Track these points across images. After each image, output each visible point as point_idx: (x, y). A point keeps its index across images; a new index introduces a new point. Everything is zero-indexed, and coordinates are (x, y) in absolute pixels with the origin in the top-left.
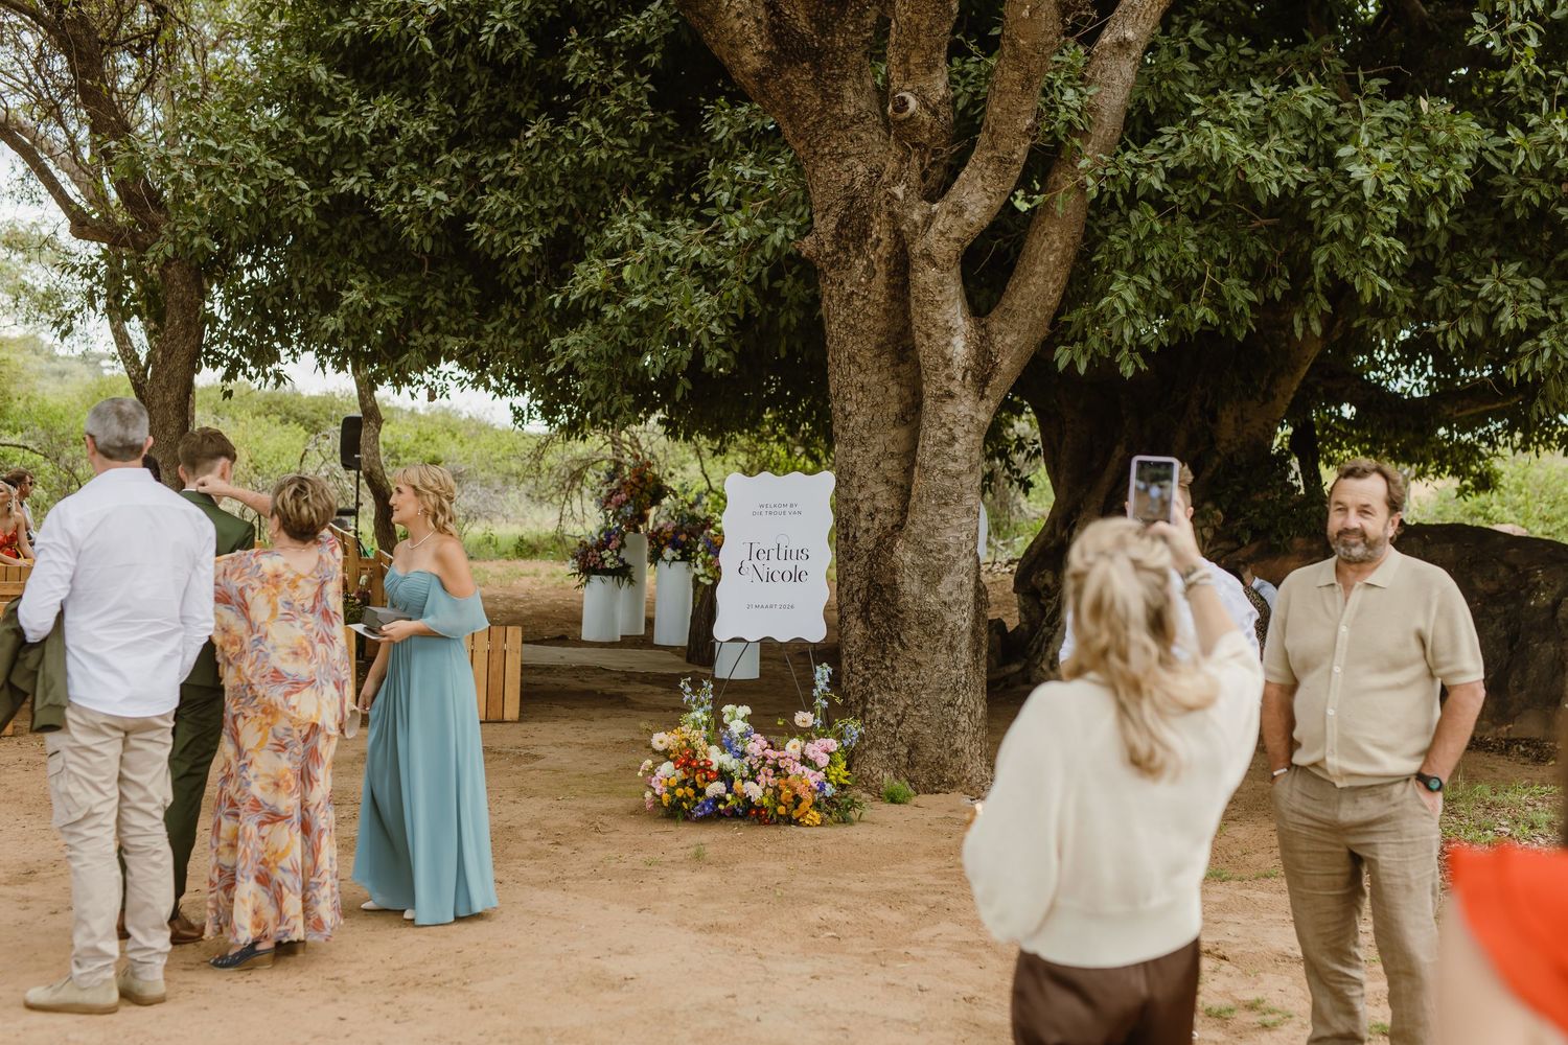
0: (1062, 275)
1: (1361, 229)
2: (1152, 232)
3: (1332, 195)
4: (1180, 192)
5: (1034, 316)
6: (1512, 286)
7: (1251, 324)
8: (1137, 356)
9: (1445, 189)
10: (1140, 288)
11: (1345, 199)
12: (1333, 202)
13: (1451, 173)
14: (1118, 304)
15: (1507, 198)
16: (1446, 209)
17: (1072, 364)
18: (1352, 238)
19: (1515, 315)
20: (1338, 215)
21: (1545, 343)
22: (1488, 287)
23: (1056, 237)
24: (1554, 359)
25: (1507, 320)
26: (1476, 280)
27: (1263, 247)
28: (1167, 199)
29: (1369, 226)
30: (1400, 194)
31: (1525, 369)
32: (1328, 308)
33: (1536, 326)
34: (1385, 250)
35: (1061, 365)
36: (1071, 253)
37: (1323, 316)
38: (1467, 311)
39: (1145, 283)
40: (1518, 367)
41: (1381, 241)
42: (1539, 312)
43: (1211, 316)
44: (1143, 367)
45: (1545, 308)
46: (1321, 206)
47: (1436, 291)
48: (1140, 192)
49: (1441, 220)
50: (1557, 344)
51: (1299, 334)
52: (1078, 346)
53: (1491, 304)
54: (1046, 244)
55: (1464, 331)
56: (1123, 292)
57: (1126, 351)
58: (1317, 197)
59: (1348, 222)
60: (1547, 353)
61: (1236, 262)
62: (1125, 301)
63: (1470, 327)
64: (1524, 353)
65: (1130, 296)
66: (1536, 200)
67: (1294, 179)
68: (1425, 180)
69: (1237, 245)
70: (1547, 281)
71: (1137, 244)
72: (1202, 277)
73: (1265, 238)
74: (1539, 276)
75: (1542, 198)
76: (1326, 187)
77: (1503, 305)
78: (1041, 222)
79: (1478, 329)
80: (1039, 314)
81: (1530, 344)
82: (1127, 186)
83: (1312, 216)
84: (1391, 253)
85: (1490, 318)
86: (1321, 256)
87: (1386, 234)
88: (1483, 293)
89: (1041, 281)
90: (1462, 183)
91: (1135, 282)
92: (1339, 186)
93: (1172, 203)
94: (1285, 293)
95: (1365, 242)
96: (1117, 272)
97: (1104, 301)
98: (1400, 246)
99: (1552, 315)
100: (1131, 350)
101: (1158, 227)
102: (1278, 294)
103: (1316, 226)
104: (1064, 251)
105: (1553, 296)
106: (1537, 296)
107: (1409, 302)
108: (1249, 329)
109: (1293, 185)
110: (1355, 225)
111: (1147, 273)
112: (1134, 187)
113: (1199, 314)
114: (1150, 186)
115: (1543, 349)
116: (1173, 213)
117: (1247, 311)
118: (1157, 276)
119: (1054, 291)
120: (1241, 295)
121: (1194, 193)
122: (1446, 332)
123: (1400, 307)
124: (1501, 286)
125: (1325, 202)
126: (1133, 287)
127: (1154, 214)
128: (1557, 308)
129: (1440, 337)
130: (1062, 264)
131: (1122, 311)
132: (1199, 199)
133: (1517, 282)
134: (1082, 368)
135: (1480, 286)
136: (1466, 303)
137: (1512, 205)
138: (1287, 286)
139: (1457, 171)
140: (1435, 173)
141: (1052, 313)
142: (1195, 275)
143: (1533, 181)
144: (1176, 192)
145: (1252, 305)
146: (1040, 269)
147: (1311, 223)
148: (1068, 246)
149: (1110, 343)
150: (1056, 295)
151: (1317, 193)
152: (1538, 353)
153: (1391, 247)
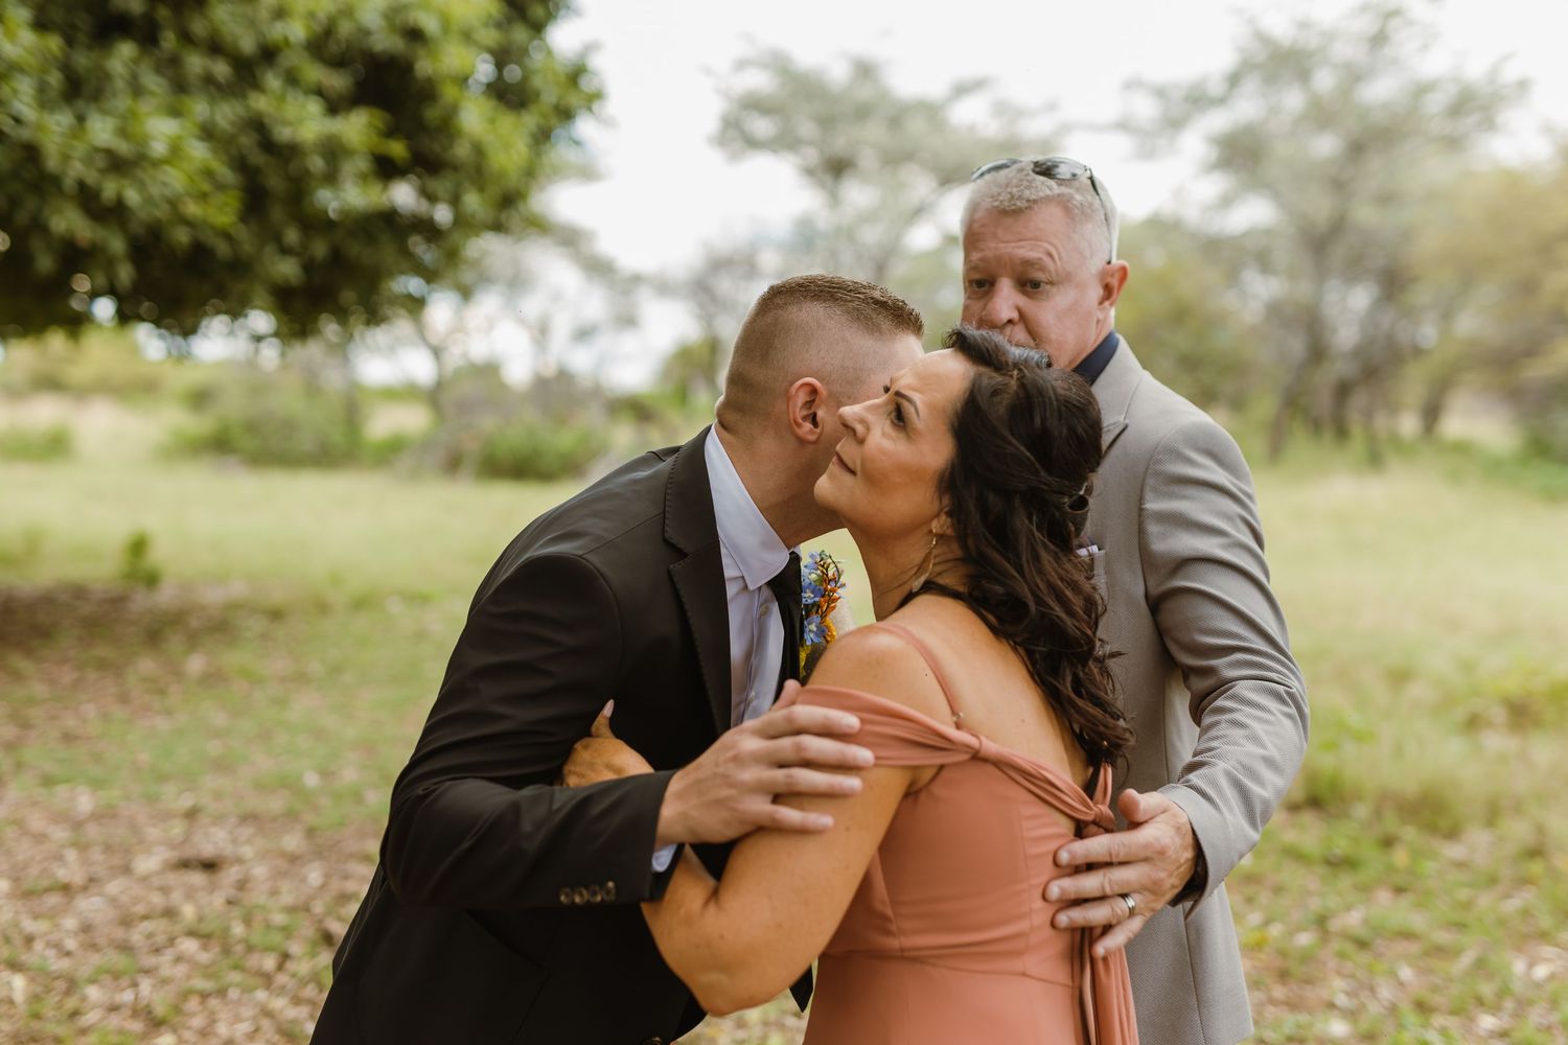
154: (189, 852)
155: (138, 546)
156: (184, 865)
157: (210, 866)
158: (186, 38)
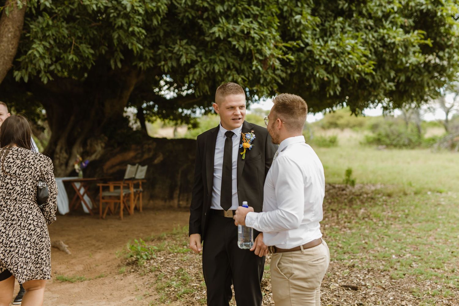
0: (15, 42)
1: (129, 25)
2: (48, 25)
3: (118, 12)
4: (59, 8)
5: (5, 59)
6: (185, 48)
7: (92, 62)
8: (48, 75)
9: (158, 11)
10: (45, 47)
11: (122, 13)
12: (119, 15)
13: (159, 4)
14: (36, 53)
15: (181, 15)
16: (159, 18)
17: (22, 79)
18: (126, 28)
19: (186, 58)
20: (120, 19)
21: (197, 69)
22: (177, 48)
23: (10, 26)
24: (200, 74)
25: (184, 60)
26: (173, 46)
27: (95, 33)
28: (53, 11)
29: (132, 24)
30: (141, 11)
31: (191, 78)
32: (122, 57)
33: (193, 63)
34: (138, 33)
35: (17, 79)
36: (18, 33)
37: (121, 61)
38: (171, 58)
39: (47, 45)
40: (189, 78)
41: (136, 29)
42: (194, 58)
43: (75, 58)
44: (51, 79)
45: (197, 56)
46: (114, 16)
47: (160, 51)
48: (42, 8)
49: (158, 22)
50: (201, 69)
51: (113, 67)
52: (24, 71)
53: (178, 55)
54: (6, 29)
55: (170, 65)
56: (38, 48)
57: (43, 73)
58: (112, 13)
59: (124, 22)
60: (198, 73)
61: (85, 38)
62: (38, 52)
63: (172, 64)
64: (191, 73)
65: (41, 50)
66: (190, 17)
67: (103, 5)
68: (150, 6)
69: (85, 32)
70: (197, 47)
71: (42, 29)
72: (71, 43)
73: (96, 30)
74: (195, 45)
75: (192, 16)
76: (116, 9)
77: (182, 55)
78: (4, 20)
79: (175, 64)
80: (6, 58)
81: (192, 69)
82: (36, 5)
83: (111, 20)
84: (141, 34)
85: (178, 60)
86: (116, 36)
87: (138, 27)
88: (175, 51)
89: (6, 45)
90: (164, 8)
91: (43, 45)
92: (120, 8)
93: (55, 13)
94: (106, 52)
95: (131, 29)
96: (35, 40)
97: (30, 52)
98: (144, 31)
99: (199, 59)
100: (45, 72)
101: (51, 23)
102: (103, 52)
103: (113, 24)
104: (15, 32)
105: (199, 52)
106: (193, 52)
107: (152, 56)
108: (92, 64)
109: (102, 7)
110: (127, 23)
111: (48, 41)
112: (39, 6)
113: (70, 57)
114: (45, 6)
115: (196, 71)
116: (56, 17)
117: (90, 57)
118: (52, 42)
119: (12, 49)
120: (87, 50)
121: (64, 9)
122: (164, 66)
123: (148, 57)
124: (181, 48)
125: (115, 14)
126: (42, 46)
127: (48, 17)
128: (200, 57)
129: (162, 67)
130: (14, 38)
131: (38, 55)
132: (66, 12)
133: (186, 47)
134: (26, 79)
135: (174, 48)
136: (170, 55)
137: (182, 19)
138: (107, 49)
139: (162, 4)
140: (154, 4)
141: (12, 58)
142: (69, 43)
143: (189, 10)
144: (56, 8)
145: (92, 54)
146: (5, 39)
147: (111, 22)
148: (16, 30)
149: (36, 69)
150: (13, 50)
151: (112, 11)
152: (195, 72)
153: (141, 32)
154: (348, 283)
155: (349, 172)
156: (347, 287)
157: (355, 289)
158: (361, 14)
